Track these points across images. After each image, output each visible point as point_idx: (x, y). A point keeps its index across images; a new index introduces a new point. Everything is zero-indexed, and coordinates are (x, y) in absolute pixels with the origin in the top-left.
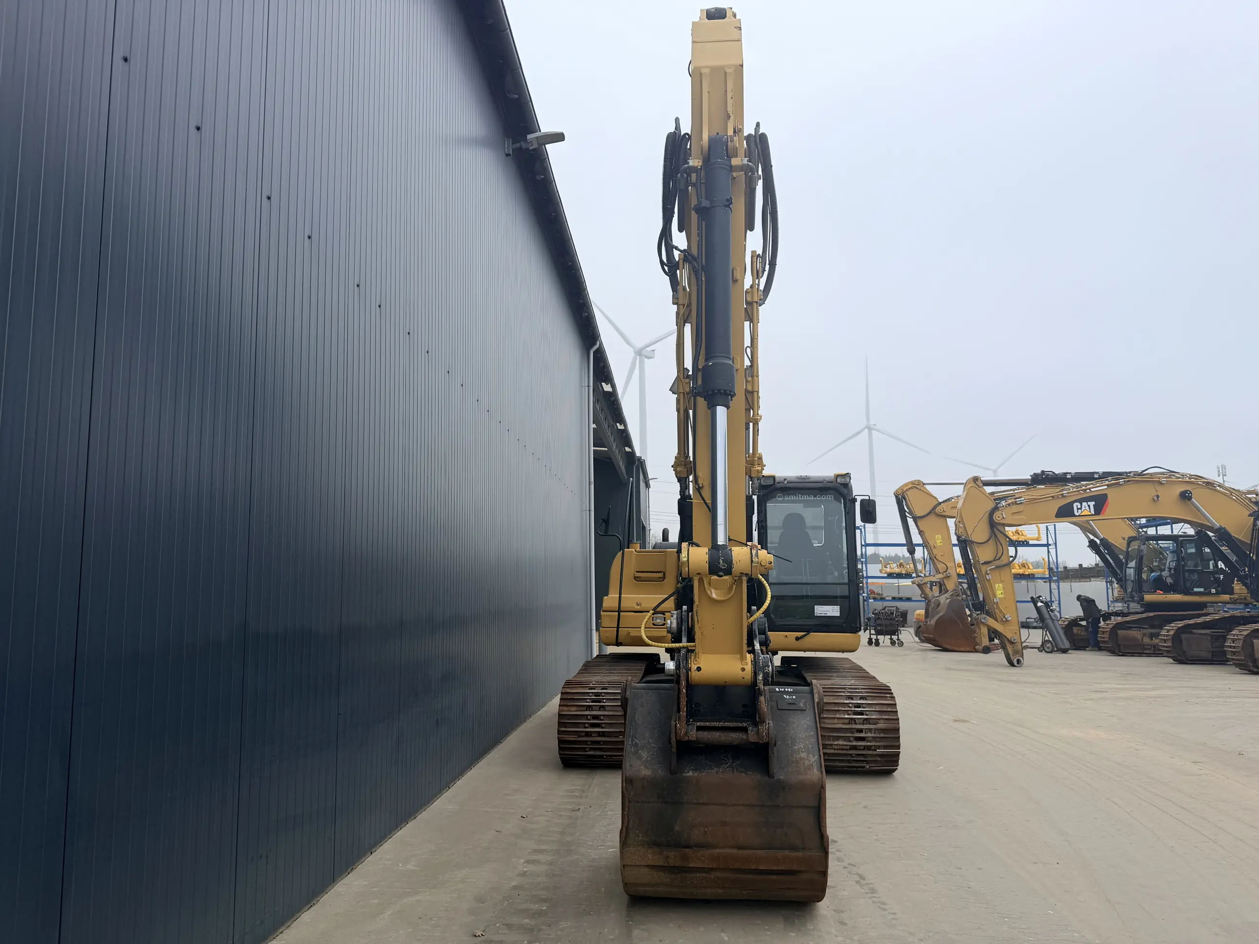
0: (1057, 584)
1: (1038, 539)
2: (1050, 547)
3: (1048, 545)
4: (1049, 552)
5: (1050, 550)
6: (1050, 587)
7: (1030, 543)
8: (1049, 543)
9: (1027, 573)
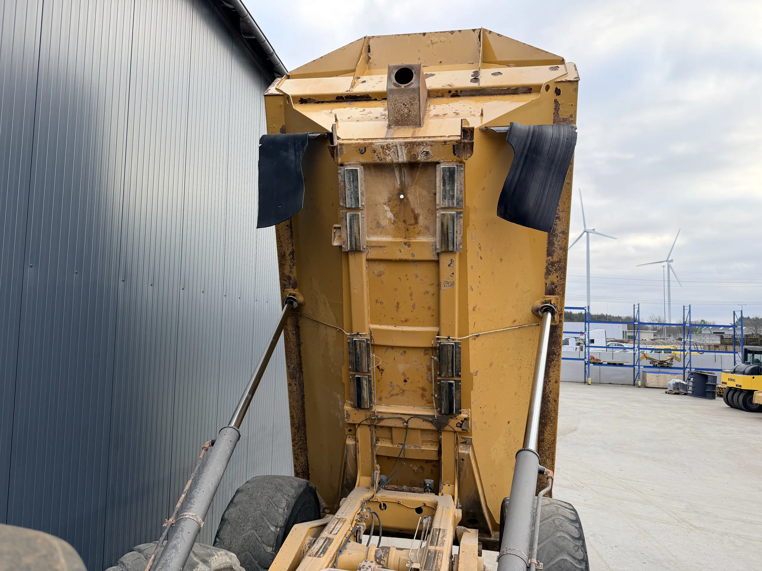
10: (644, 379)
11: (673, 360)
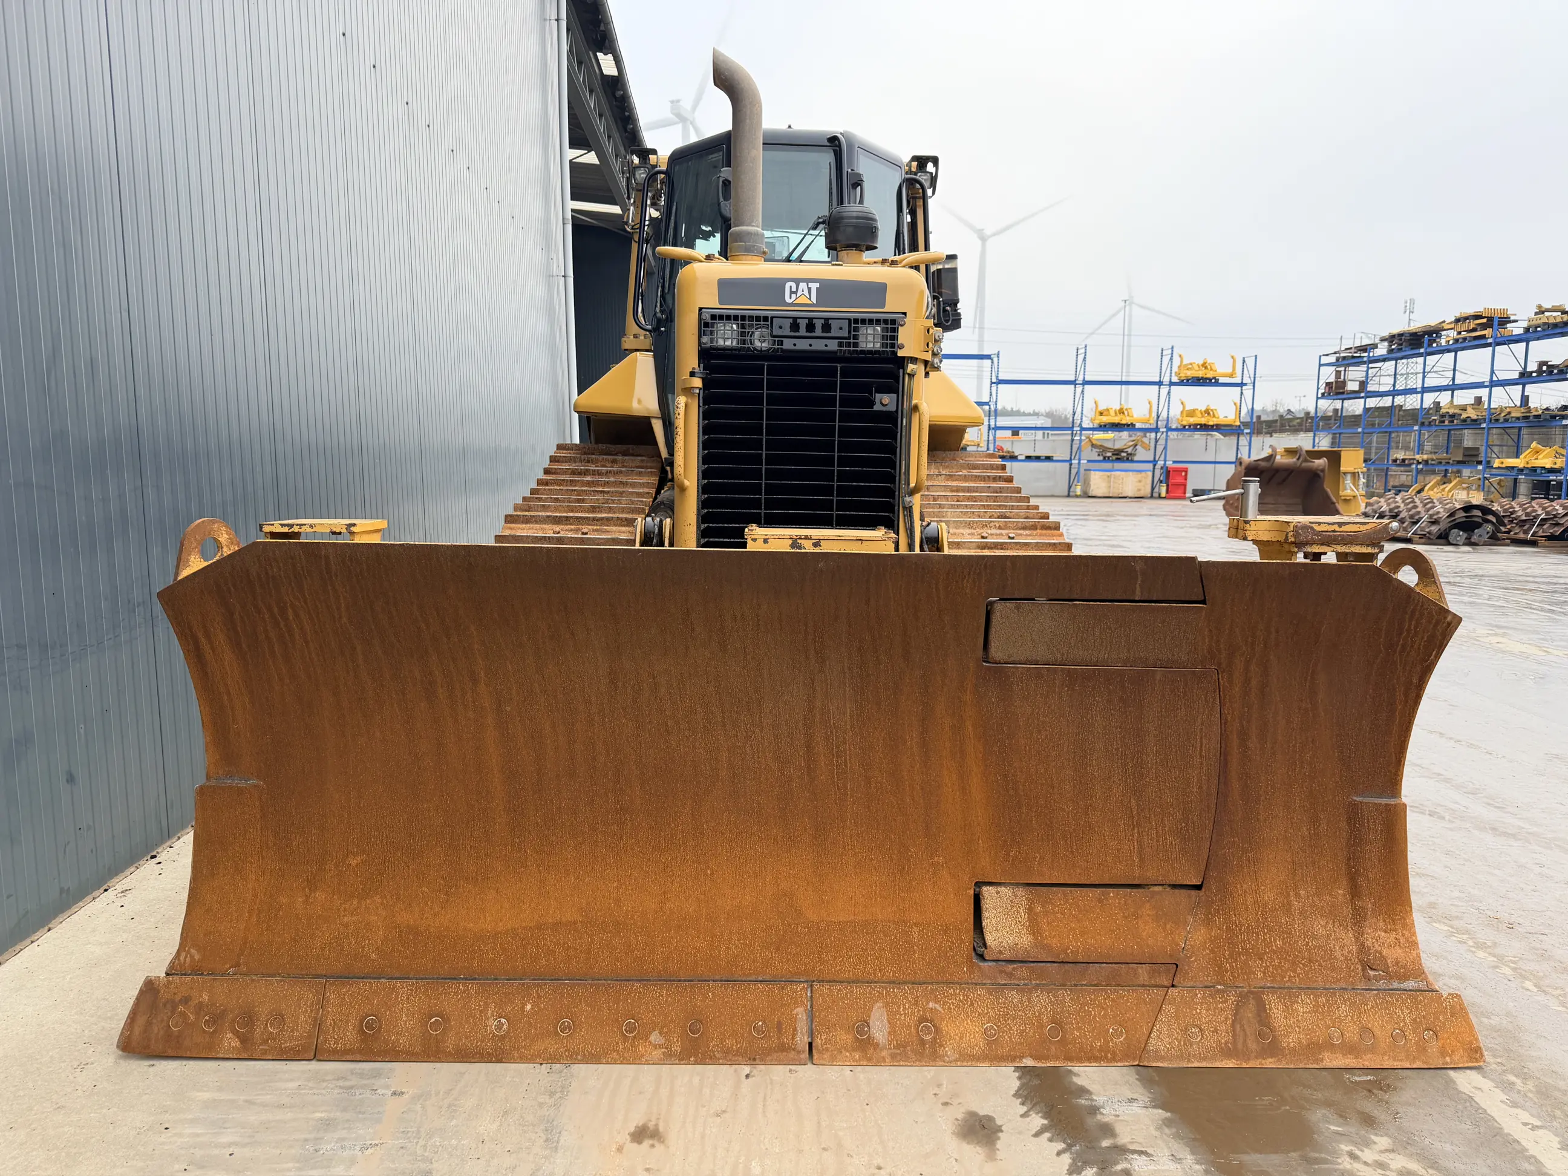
0: (1248, 438)
1: (1231, 376)
2: (1244, 388)
3: (1241, 385)
4: (1242, 393)
5: (1243, 391)
6: (1238, 443)
7: (1220, 381)
8: (1244, 382)
9: (1211, 423)
10: (1086, 483)
11: (1137, 447)
